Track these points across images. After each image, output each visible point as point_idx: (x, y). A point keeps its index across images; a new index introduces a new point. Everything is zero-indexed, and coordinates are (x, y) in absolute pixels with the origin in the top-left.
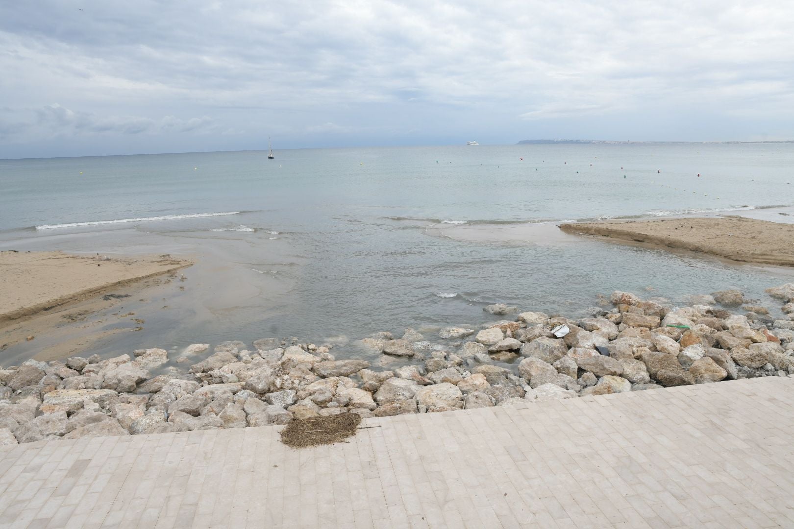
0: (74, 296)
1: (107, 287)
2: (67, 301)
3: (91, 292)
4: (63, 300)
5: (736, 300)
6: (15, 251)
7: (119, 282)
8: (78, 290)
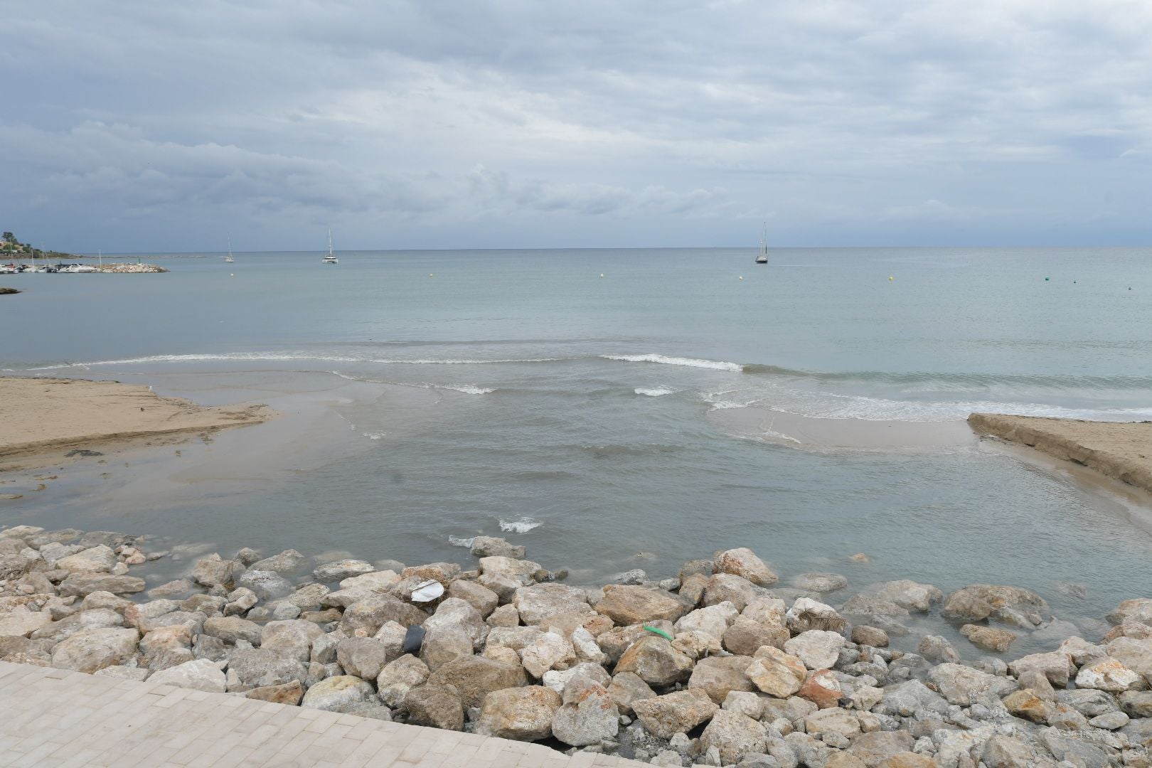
0: (30, 446)
1: (94, 439)
2: (17, 451)
3: (63, 443)
4: (10, 449)
5: (971, 607)
6: (117, 382)
7: (116, 434)
8: (43, 438)
